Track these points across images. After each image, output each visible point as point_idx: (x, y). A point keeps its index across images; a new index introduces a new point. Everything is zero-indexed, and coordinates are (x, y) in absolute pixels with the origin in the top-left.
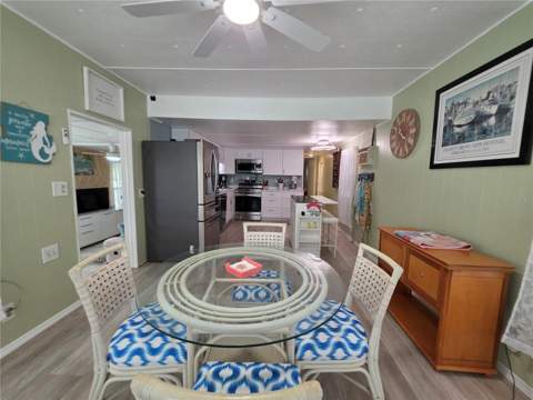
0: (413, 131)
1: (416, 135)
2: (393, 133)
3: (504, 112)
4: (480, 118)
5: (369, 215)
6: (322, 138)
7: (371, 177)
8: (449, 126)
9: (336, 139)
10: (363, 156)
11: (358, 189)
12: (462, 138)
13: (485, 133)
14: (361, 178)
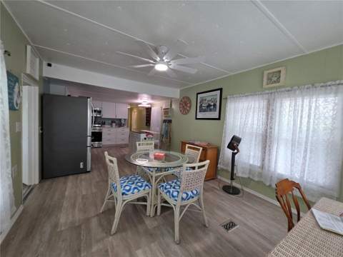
0: (189, 105)
1: (190, 107)
2: (180, 104)
3: (215, 105)
4: (209, 106)
5: (170, 138)
6: (144, 101)
7: (170, 121)
8: (201, 106)
9: (151, 101)
10: (166, 111)
11: (164, 127)
12: (205, 111)
13: (211, 110)
14: (165, 121)
